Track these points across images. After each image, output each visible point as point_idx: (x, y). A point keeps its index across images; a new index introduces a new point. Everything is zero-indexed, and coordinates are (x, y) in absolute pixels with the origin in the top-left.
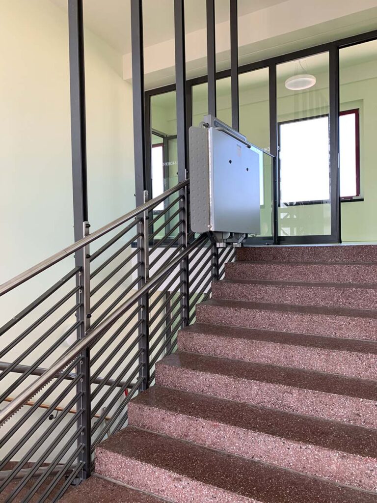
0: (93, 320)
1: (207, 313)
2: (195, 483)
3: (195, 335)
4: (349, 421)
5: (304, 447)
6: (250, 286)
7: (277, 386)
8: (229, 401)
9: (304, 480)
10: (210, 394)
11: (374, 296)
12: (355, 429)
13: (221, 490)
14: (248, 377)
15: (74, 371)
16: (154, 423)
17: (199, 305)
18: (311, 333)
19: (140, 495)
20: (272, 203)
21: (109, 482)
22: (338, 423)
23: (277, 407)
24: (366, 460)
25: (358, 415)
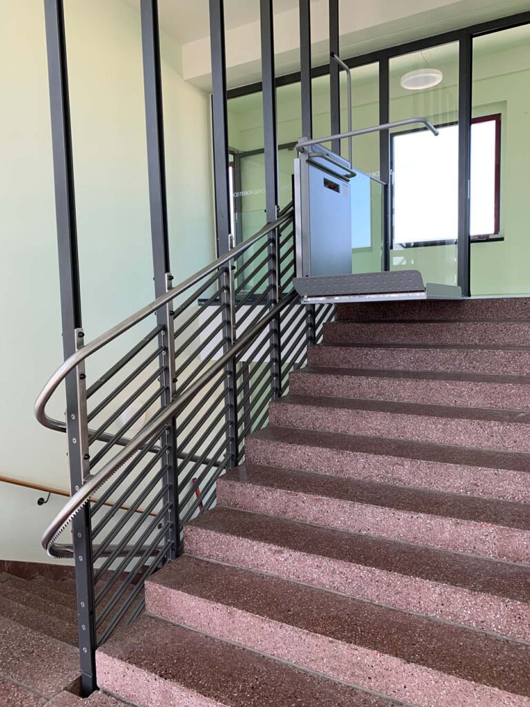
0: (178, 385)
1: (303, 382)
2: (298, 554)
3: (290, 407)
4: (466, 492)
5: (415, 517)
6: (354, 350)
7: (386, 458)
8: (332, 477)
9: (415, 549)
10: (309, 469)
11: (503, 358)
12: (472, 499)
13: (327, 558)
14: (352, 450)
15: (158, 443)
16: (247, 501)
17: (292, 372)
18: (426, 402)
19: (237, 571)
20: (382, 244)
21: (202, 561)
22: (455, 495)
23: (386, 481)
24: (481, 526)
25: (476, 485)
